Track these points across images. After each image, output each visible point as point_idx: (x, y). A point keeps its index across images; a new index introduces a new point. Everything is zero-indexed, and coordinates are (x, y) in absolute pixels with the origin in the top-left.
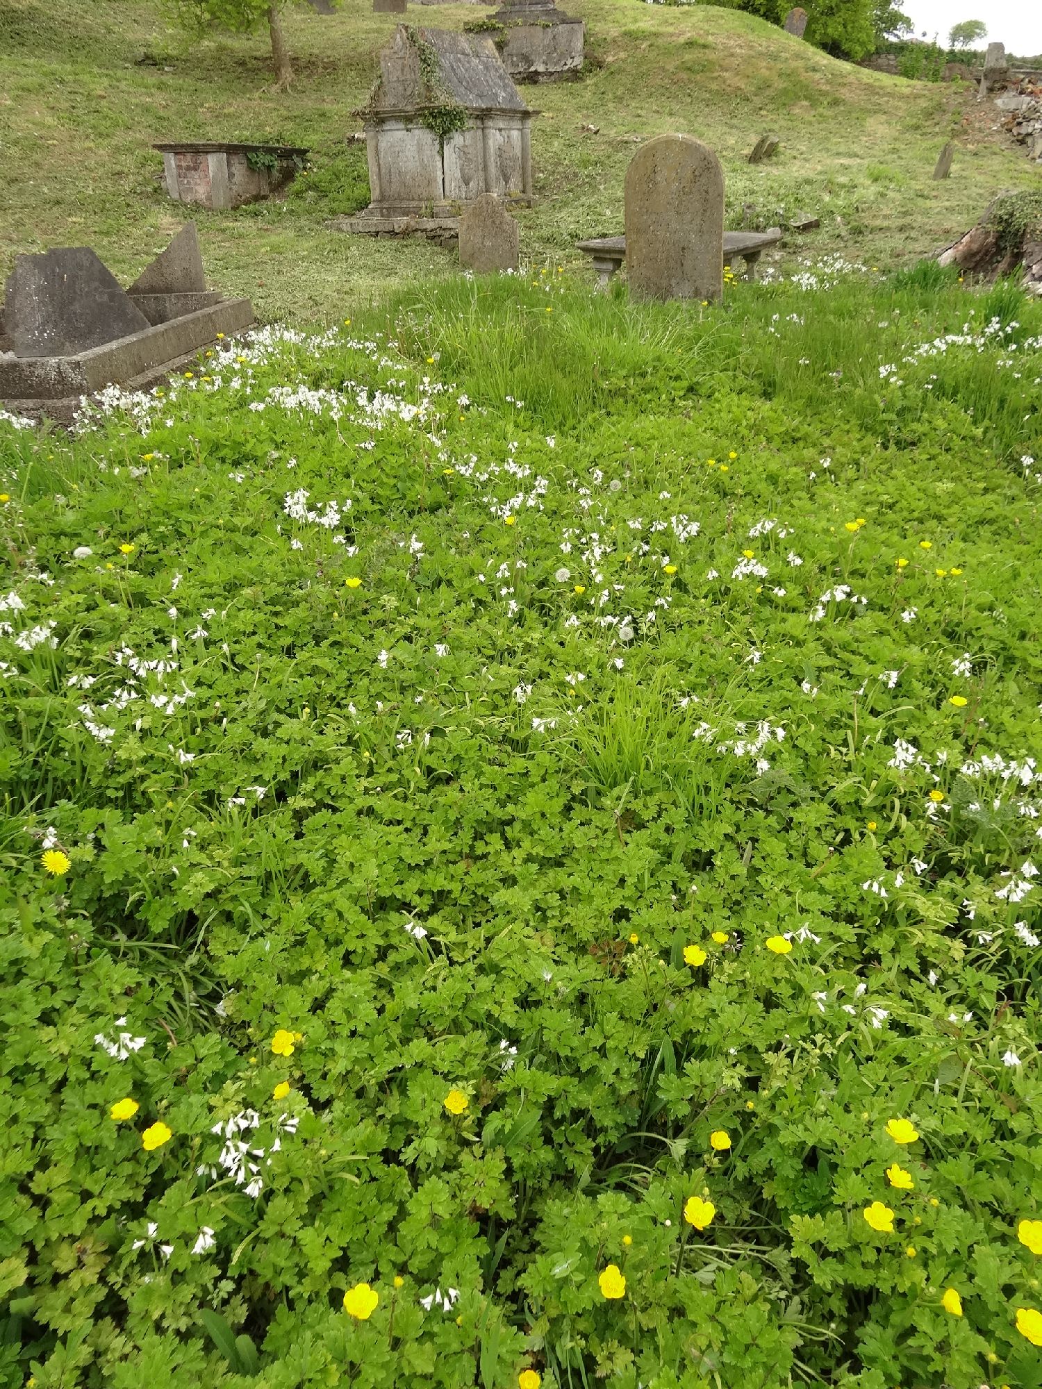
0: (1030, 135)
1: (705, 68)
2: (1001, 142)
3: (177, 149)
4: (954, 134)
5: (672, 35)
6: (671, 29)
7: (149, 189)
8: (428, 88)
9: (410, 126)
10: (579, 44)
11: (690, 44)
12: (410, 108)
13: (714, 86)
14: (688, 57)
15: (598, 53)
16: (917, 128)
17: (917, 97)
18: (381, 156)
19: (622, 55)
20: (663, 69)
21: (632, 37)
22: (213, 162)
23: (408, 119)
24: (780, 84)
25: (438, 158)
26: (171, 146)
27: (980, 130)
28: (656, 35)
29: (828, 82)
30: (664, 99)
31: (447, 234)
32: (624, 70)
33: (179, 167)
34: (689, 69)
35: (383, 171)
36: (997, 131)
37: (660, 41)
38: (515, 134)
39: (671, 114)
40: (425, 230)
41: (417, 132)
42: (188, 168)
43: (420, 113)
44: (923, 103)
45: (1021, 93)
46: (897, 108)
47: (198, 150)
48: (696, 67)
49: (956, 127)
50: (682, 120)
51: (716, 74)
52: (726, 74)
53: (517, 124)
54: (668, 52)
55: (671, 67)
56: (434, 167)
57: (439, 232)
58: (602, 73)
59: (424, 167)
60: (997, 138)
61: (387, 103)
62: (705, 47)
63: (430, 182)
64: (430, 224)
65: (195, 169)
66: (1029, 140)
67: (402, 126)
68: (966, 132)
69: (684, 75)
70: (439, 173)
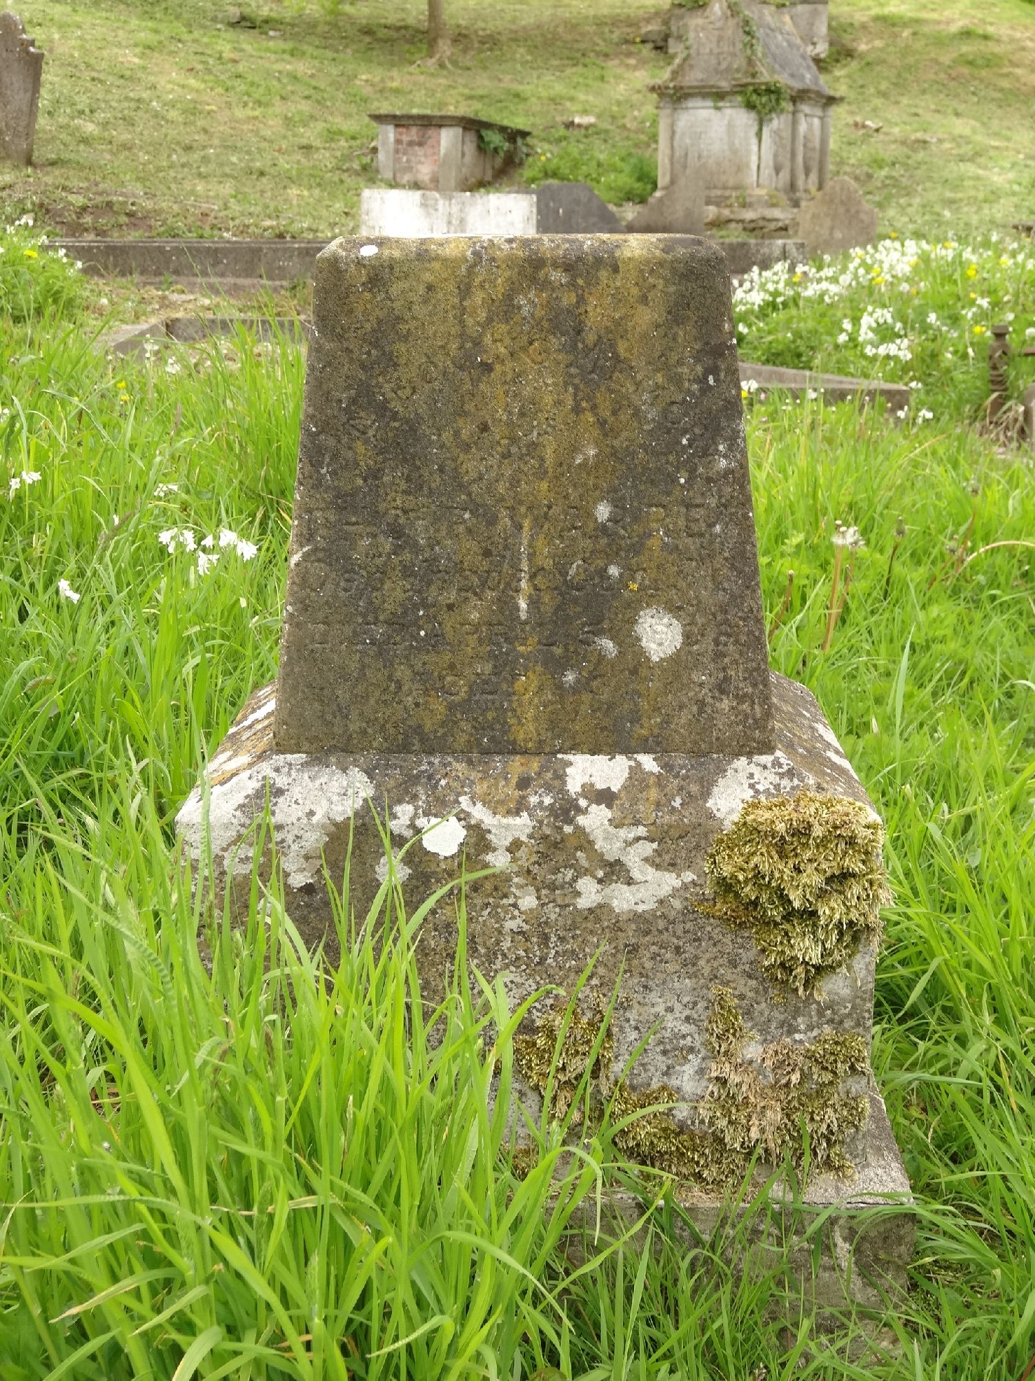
1: (991, 62)
3: (399, 121)
5: (938, 22)
6: (935, 16)
7: (356, 166)
8: (750, 62)
9: (721, 104)
10: (823, 29)
11: (967, 34)
12: (725, 85)
13: (1005, 84)
14: (966, 48)
15: (846, 39)
18: (677, 137)
19: (878, 43)
20: (936, 62)
21: (888, 23)
22: (447, 138)
23: (719, 96)
25: (754, 141)
26: (394, 117)
28: (917, 21)
30: (942, 96)
31: (773, 226)
32: (884, 61)
33: (398, 142)
34: (971, 63)
35: (677, 154)
37: (926, 29)
38: (816, 121)
40: (742, 221)
41: (728, 112)
42: (411, 144)
43: (740, 89)
47: (429, 123)
48: (980, 62)
51: (1005, 70)
52: (1019, 71)
53: (819, 112)
54: (940, 41)
55: (946, 59)
56: (748, 151)
57: (761, 223)
58: (854, 65)
59: (734, 152)
61: (693, 78)
62: (986, 37)
63: (740, 168)
64: (749, 215)
65: (420, 144)
67: (709, 103)
69: (966, 70)
70: (754, 158)
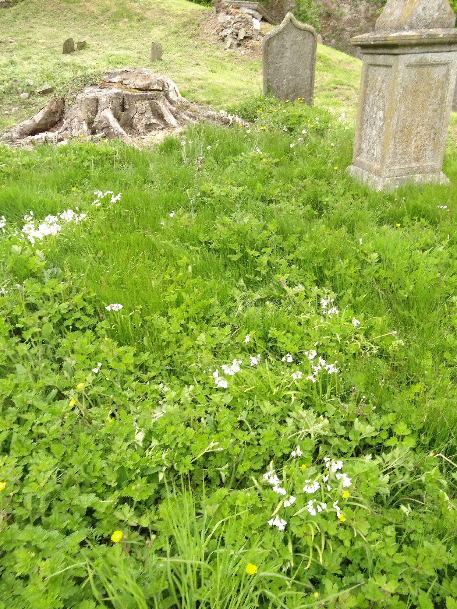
0: (226, 36)
2: (213, 39)
4: (193, 36)
16: (176, 33)
17: (183, 15)
24: (115, 9)
27: (206, 34)
29: (142, 8)
36: (214, 35)
39: (51, 26)
44: (185, 19)
45: (227, 14)
46: (172, 22)
49: (194, 32)
50: (55, 30)
60: (211, 38)
66: (226, 39)
68: (198, 35)
